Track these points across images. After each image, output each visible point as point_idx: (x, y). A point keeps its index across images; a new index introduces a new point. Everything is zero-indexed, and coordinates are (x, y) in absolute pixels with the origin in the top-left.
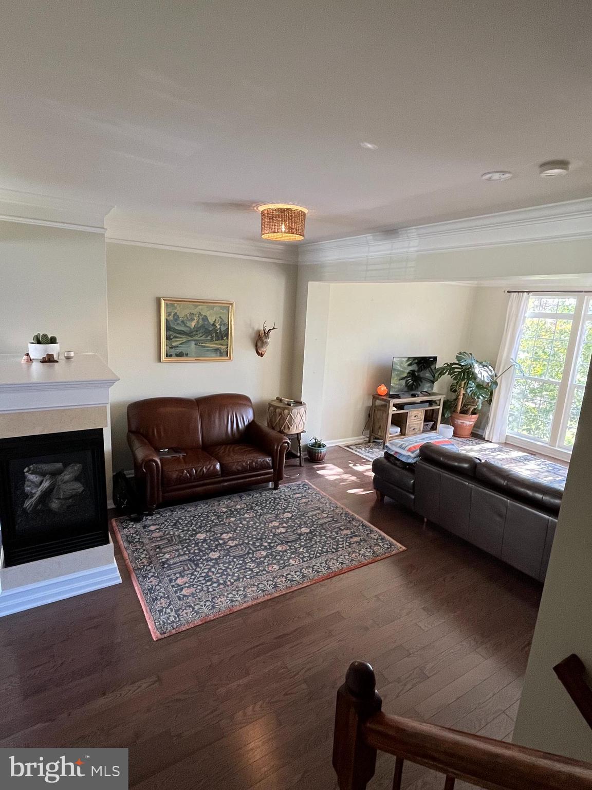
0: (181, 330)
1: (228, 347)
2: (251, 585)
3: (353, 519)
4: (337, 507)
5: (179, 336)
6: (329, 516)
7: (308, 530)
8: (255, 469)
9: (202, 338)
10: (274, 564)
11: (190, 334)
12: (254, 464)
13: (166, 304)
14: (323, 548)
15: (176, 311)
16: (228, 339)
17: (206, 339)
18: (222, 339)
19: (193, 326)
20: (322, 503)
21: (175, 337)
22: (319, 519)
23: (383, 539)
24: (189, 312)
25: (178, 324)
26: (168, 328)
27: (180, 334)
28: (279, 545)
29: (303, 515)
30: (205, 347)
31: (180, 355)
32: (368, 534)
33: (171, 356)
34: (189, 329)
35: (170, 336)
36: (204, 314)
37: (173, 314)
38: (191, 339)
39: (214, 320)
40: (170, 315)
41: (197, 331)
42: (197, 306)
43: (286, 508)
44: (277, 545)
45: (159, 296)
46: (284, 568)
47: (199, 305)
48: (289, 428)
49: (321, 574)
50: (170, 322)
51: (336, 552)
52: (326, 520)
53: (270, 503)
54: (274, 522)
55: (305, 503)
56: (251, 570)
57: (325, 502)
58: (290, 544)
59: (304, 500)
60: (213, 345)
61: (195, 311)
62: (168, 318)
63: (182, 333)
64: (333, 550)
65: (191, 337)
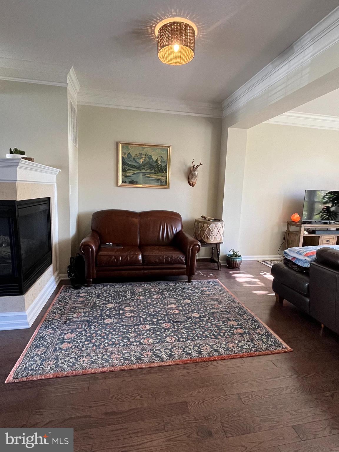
0: (132, 165)
1: (166, 179)
2: (119, 352)
3: (245, 313)
4: (234, 302)
5: (131, 169)
6: (223, 307)
7: (198, 315)
8: (170, 263)
9: (147, 171)
10: (152, 338)
11: (139, 168)
12: (169, 258)
13: (123, 146)
14: (203, 333)
15: (129, 151)
16: (167, 172)
17: (151, 172)
18: (163, 172)
19: (142, 162)
20: (222, 297)
21: (129, 170)
22: (213, 308)
23: (268, 336)
24: (139, 152)
25: (131, 160)
26: (124, 163)
27: (132, 167)
28: (166, 322)
29: (200, 303)
30: (149, 177)
31: (132, 182)
32: (254, 328)
33: (125, 182)
34: (138, 164)
35: (125, 168)
36: (149, 154)
37: (127, 153)
38: (140, 171)
39: (157, 159)
40: (125, 154)
41: (144, 166)
42: (144, 148)
43: (189, 296)
44: (164, 323)
45: (117, 141)
46: (158, 343)
47: (146, 148)
48: (208, 238)
49: (189, 356)
50: (125, 159)
51: (215, 338)
52: (218, 310)
53: (179, 291)
54: (173, 305)
55: (207, 294)
56: (129, 339)
57: (225, 296)
58: (175, 324)
59: (208, 292)
60: (156, 177)
61: (143, 152)
62: (124, 156)
63: (133, 167)
64: (213, 337)
65: (140, 170)
